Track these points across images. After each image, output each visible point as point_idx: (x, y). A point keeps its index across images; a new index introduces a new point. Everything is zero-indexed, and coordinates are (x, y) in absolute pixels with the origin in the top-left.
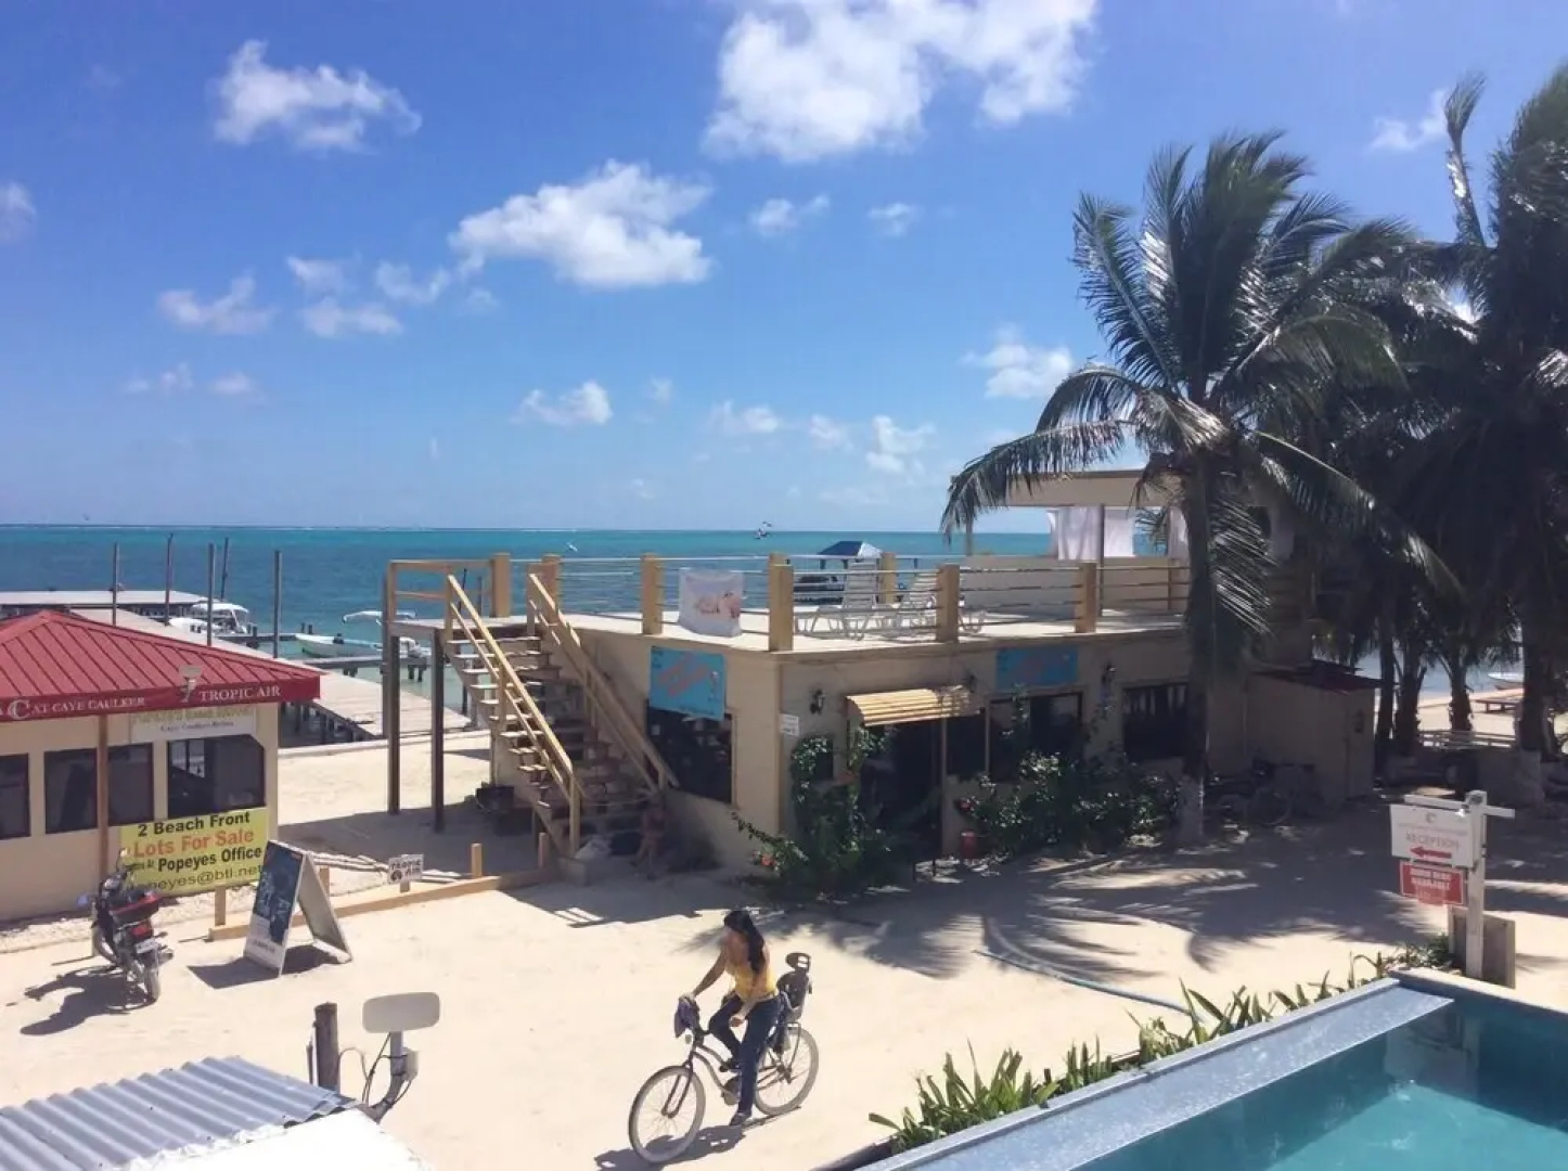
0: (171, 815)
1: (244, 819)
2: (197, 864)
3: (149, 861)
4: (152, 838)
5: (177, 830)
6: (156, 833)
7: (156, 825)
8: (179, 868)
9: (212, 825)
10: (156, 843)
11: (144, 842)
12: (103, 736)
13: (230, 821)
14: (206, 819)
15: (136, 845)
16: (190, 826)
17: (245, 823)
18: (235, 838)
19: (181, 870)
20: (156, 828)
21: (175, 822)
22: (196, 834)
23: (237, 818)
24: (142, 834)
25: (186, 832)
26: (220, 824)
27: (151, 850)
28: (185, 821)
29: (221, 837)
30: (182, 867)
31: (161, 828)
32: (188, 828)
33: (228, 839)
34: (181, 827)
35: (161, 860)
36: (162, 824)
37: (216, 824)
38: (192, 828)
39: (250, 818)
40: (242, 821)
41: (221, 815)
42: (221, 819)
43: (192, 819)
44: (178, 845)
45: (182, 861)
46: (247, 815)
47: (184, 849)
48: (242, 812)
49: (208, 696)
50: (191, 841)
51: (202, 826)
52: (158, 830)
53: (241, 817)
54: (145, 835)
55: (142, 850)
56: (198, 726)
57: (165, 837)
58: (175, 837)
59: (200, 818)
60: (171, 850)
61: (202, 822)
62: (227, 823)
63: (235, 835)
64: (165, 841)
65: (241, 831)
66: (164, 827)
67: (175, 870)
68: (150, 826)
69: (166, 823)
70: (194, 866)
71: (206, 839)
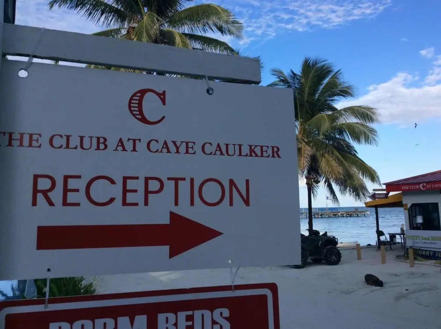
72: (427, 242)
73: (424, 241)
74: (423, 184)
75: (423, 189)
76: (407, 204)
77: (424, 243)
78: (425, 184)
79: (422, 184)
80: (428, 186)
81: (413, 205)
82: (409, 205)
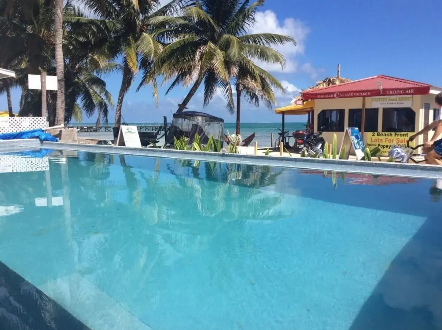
0: (383, 131)
1: (406, 135)
2: (390, 147)
3: (375, 144)
4: (376, 137)
5: (384, 136)
6: (377, 135)
7: (377, 133)
8: (384, 148)
9: (395, 136)
10: (377, 139)
11: (374, 138)
12: (364, 105)
13: (401, 135)
14: (393, 133)
15: (371, 138)
16: (388, 135)
17: (406, 137)
18: (403, 141)
19: (385, 148)
20: (377, 134)
21: (383, 133)
22: (389, 138)
23: (404, 134)
24: (373, 135)
25: (386, 137)
26: (398, 136)
27: (376, 141)
28: (386, 133)
29: (398, 139)
30: (385, 147)
31: (379, 134)
32: (387, 136)
33: (400, 141)
34: (385, 135)
35: (379, 144)
36: (379, 133)
37: (397, 136)
38: (389, 136)
39: (408, 135)
40: (405, 136)
41: (398, 133)
42: (398, 134)
43: (389, 133)
44: (384, 141)
45: (385, 145)
46: (407, 134)
47: (386, 142)
48: (406, 133)
49: (389, 93)
50: (388, 139)
51: (392, 136)
52: (378, 135)
53: (405, 134)
54: (374, 136)
55: (373, 140)
56: (392, 103)
57: (380, 137)
58: (383, 138)
59: (391, 133)
60: (382, 141)
61: (392, 134)
62: (400, 135)
63: (403, 140)
64: (380, 138)
65: (405, 139)
66: (380, 134)
67: (383, 148)
68: (376, 133)
69: (380, 133)
70: (389, 148)
71: (393, 140)
78: (339, 94)
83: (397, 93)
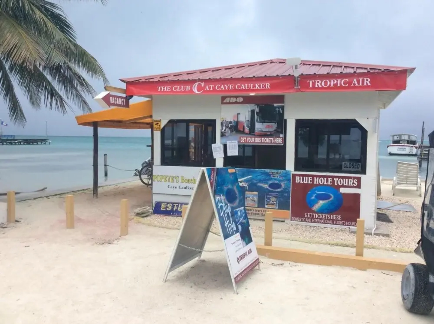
72: (189, 187)
73: (185, 185)
74: (199, 84)
75: (197, 92)
76: (160, 121)
77: (185, 188)
78: (203, 84)
79: (197, 84)
80: (207, 87)
81: (172, 123)
82: (163, 123)
83: (332, 86)
